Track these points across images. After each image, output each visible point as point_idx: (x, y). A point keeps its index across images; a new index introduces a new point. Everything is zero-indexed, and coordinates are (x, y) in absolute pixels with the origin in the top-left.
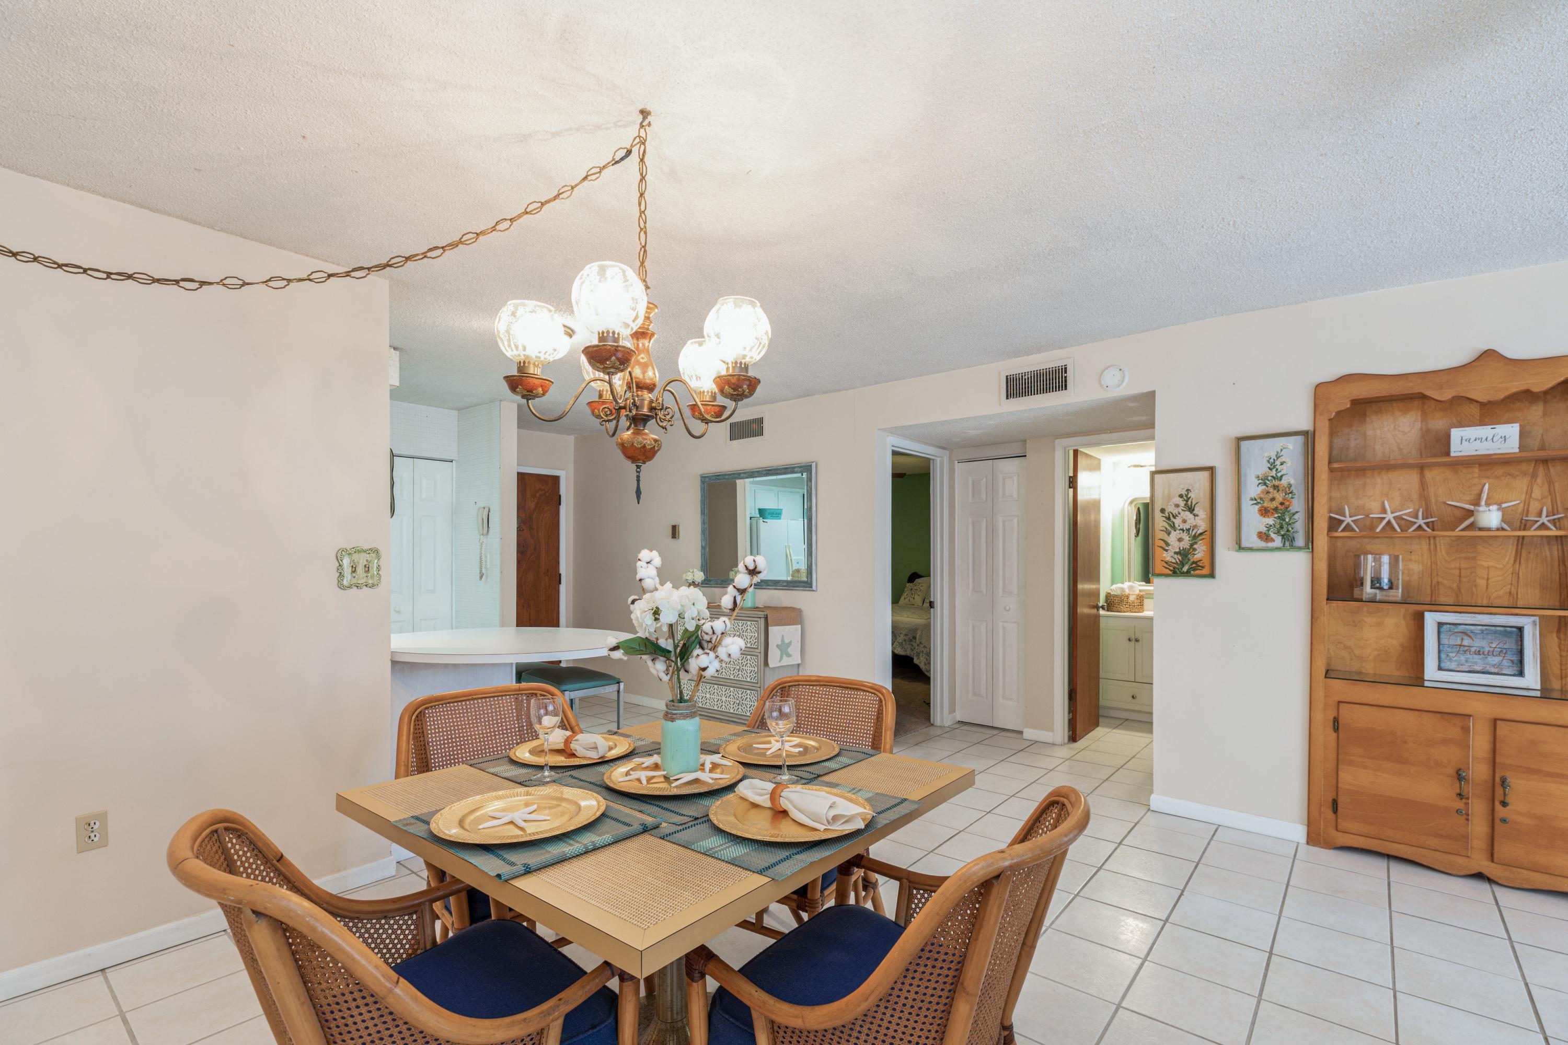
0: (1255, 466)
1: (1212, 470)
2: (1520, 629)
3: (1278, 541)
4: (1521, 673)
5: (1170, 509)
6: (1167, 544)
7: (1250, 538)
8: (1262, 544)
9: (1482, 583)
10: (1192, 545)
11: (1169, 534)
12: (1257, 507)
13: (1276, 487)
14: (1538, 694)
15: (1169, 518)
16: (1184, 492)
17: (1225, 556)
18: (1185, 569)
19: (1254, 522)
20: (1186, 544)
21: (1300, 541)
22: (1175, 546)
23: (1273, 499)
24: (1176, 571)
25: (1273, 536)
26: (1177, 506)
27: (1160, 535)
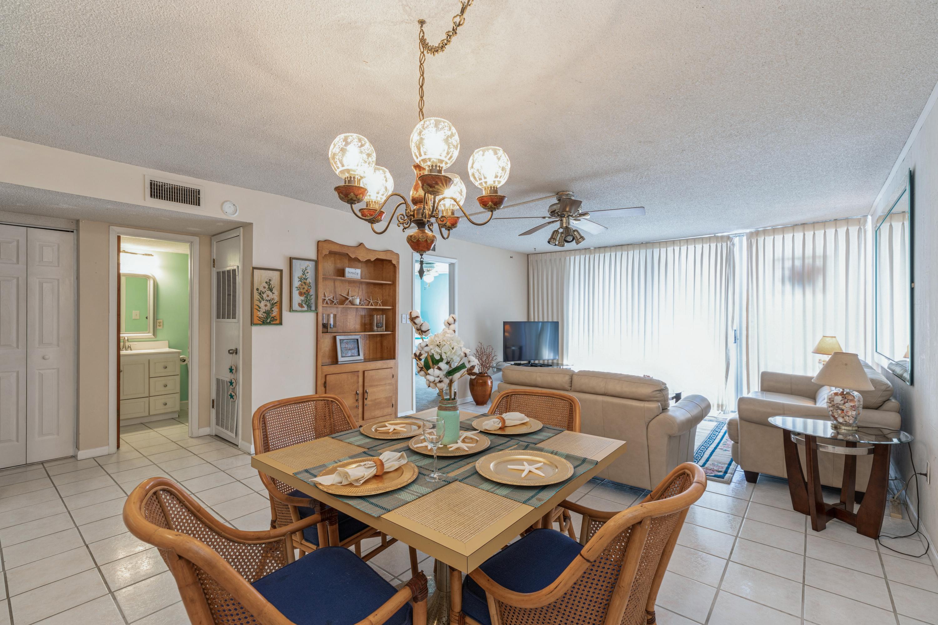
0: (297, 274)
1: (281, 271)
2: (357, 340)
3: (305, 308)
4: (359, 355)
5: (261, 289)
6: (260, 308)
7: (296, 306)
8: (300, 309)
9: (348, 324)
10: (271, 309)
11: (260, 302)
12: (298, 291)
13: (305, 283)
14: (363, 361)
15: (260, 294)
16: (268, 281)
17: (286, 314)
18: (268, 321)
19: (297, 299)
20: (268, 308)
21: (313, 308)
22: (263, 309)
23: (304, 288)
24: (264, 322)
25: (304, 305)
26: (265, 287)
27: (256, 302)
